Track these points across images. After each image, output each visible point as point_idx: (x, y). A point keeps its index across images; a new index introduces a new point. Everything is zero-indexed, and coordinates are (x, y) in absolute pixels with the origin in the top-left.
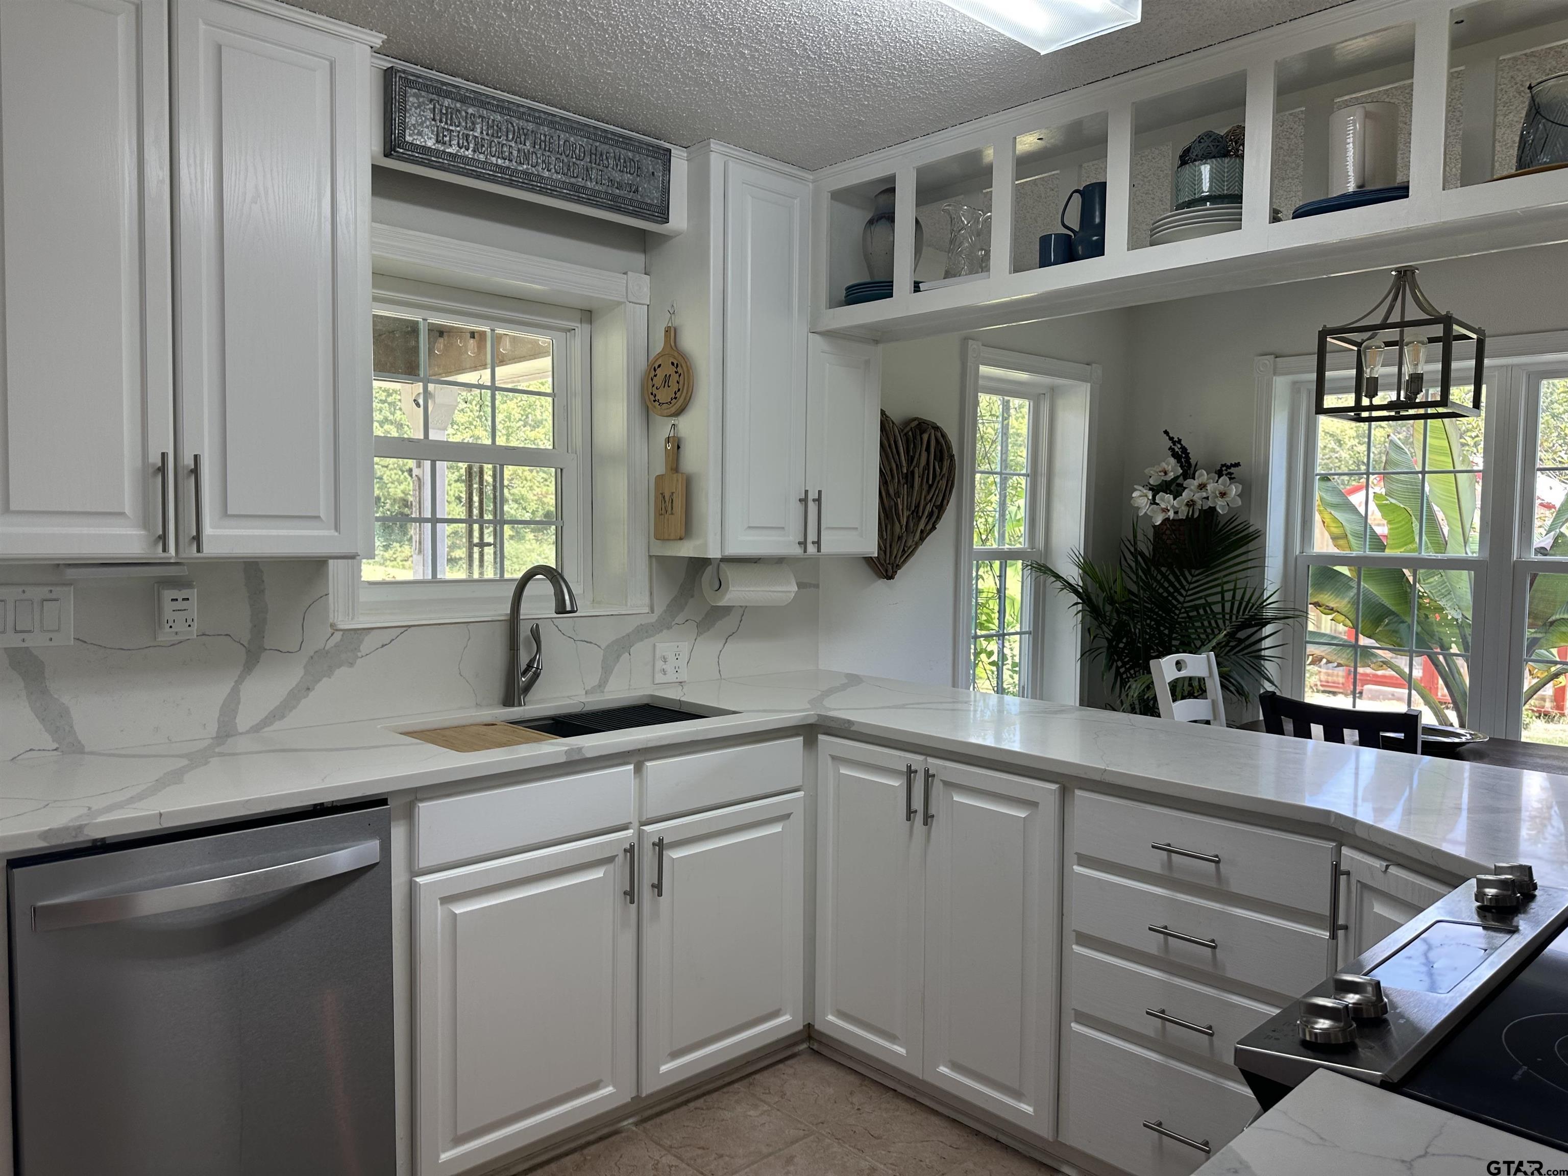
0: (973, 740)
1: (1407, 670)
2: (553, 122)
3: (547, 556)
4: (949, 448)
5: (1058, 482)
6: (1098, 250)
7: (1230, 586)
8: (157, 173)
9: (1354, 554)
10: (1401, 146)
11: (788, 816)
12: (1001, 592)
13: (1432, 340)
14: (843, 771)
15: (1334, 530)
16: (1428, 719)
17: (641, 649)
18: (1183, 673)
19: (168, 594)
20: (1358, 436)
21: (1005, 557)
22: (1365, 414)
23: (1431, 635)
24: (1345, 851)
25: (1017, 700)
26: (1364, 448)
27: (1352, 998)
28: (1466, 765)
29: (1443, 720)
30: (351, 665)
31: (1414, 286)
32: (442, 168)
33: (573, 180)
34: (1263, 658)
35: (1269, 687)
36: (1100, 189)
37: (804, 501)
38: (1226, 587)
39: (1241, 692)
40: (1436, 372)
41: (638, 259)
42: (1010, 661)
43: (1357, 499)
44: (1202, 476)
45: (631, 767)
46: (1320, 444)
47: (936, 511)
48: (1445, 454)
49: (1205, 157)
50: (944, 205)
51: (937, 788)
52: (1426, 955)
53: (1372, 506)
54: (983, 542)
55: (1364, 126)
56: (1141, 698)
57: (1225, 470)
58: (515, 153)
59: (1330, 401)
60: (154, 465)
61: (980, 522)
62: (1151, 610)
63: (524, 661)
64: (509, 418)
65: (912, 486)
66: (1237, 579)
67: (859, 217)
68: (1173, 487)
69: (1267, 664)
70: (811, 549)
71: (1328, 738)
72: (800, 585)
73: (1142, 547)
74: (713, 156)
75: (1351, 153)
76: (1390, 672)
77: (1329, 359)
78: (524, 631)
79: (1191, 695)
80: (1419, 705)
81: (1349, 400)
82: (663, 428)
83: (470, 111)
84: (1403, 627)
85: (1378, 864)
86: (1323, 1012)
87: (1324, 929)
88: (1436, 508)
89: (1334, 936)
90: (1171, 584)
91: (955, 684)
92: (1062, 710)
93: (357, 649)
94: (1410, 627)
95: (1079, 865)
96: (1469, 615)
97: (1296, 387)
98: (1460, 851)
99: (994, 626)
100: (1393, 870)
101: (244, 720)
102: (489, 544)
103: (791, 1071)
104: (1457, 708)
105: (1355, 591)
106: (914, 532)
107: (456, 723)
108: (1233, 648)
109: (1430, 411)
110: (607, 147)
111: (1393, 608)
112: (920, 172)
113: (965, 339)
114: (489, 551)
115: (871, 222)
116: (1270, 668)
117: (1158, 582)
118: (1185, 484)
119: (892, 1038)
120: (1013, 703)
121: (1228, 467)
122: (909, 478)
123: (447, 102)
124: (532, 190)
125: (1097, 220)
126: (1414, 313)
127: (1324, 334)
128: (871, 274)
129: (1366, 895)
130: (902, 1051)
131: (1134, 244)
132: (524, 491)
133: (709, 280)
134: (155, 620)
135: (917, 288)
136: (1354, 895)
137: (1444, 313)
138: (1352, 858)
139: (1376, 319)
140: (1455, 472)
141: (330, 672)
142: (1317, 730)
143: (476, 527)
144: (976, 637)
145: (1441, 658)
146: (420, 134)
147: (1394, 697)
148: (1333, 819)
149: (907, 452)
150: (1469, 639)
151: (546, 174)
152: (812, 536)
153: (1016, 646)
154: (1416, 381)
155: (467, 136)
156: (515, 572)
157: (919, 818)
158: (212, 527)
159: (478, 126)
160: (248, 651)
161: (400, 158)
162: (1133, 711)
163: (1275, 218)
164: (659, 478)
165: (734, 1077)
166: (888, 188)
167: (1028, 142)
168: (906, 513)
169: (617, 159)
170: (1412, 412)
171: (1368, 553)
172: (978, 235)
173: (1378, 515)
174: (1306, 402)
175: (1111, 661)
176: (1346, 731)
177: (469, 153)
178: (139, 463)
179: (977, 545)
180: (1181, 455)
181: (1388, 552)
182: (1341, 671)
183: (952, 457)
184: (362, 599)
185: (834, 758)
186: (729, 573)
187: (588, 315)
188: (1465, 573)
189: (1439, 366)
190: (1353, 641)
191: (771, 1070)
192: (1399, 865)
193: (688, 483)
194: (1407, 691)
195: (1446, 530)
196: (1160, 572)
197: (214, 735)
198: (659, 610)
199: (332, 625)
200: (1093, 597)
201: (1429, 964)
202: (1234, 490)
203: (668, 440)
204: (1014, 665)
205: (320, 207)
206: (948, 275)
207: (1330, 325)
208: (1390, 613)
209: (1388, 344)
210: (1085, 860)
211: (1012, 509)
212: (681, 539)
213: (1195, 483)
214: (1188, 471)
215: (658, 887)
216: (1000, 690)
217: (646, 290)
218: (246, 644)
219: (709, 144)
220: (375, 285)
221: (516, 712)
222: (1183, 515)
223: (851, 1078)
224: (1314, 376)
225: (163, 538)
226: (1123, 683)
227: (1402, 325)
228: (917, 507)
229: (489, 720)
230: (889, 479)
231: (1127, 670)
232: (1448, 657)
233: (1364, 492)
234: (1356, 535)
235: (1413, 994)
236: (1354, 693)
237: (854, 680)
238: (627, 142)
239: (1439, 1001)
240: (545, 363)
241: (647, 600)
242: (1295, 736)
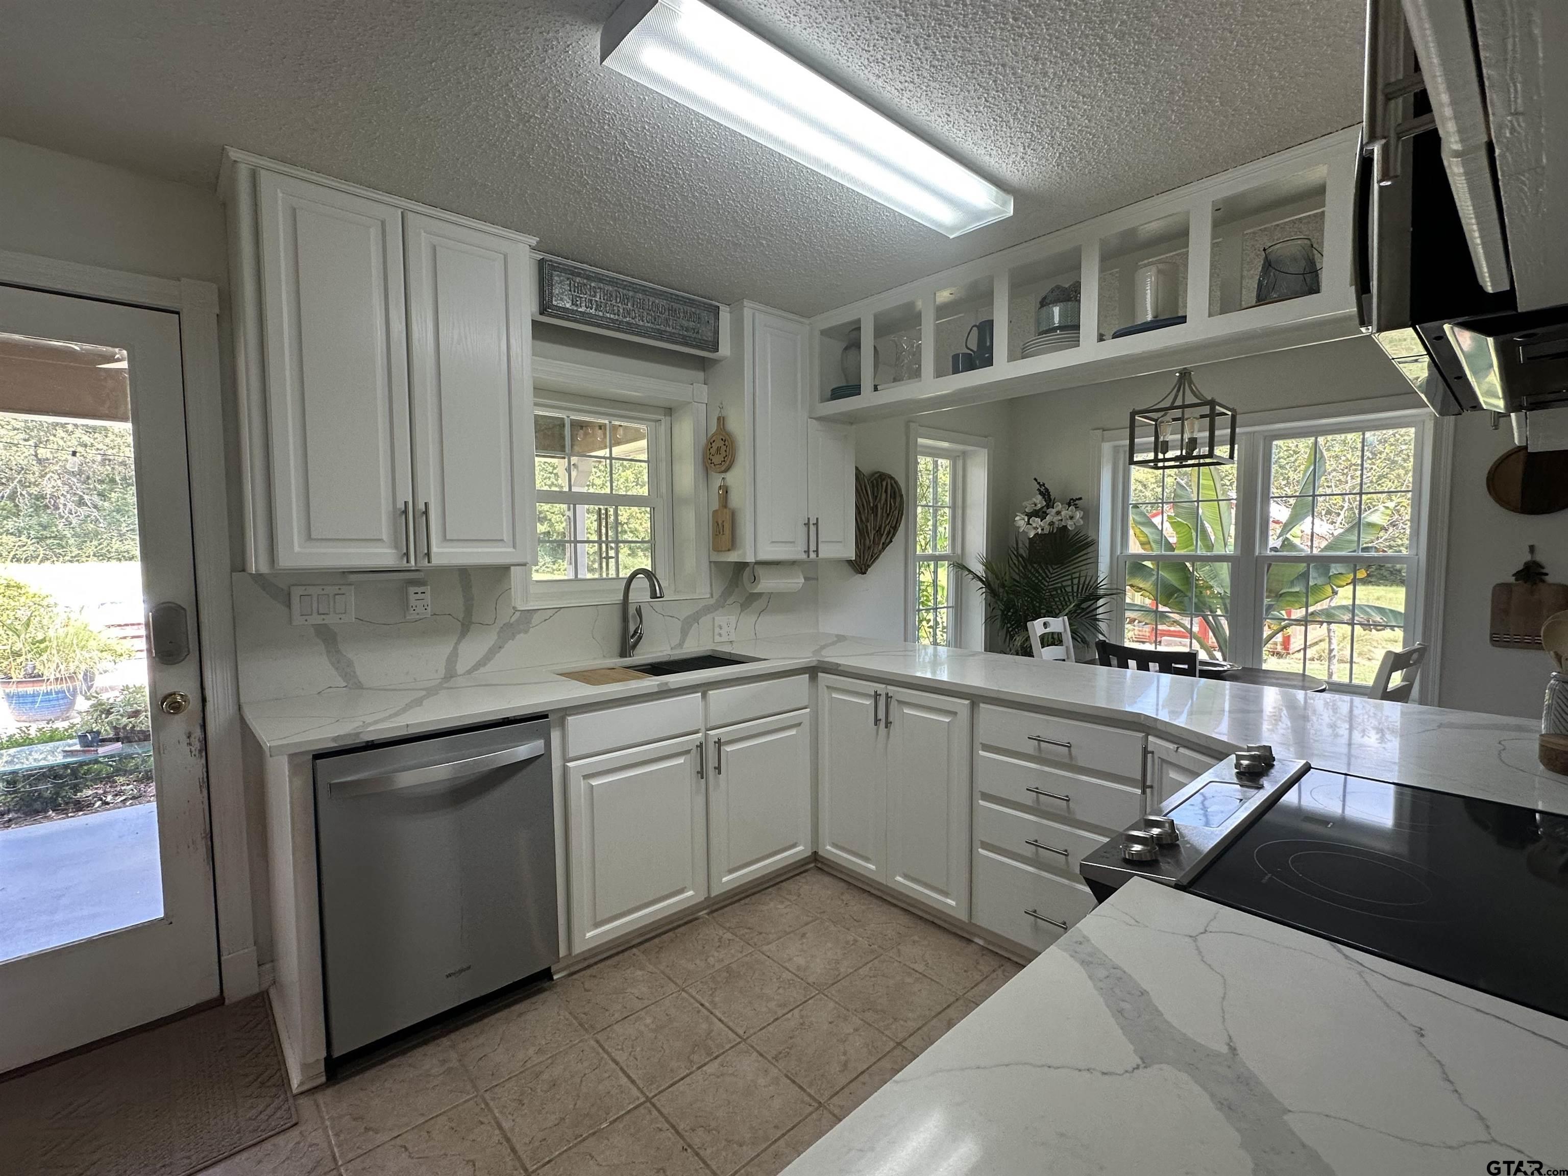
0: (919, 674)
1: (1189, 627)
2: (644, 290)
3: (645, 563)
4: (900, 490)
5: (969, 512)
6: (989, 362)
7: (1077, 575)
8: (398, 327)
9: (1154, 553)
10: (1181, 293)
11: (800, 724)
12: (935, 583)
13: (1202, 417)
14: (834, 695)
15: (1142, 539)
16: (1203, 656)
17: (705, 620)
18: (1048, 630)
19: (412, 590)
20: (1156, 482)
21: (937, 559)
22: (1160, 464)
23: (1204, 604)
24: (1151, 738)
25: (945, 649)
26: (1160, 489)
27: (1156, 831)
28: (1228, 683)
29: (1212, 657)
30: (526, 632)
31: (1191, 383)
32: (576, 321)
33: (658, 327)
34: (1098, 620)
35: (1101, 637)
36: (990, 323)
37: (807, 524)
38: (1074, 576)
39: (1084, 641)
40: (1205, 437)
41: (700, 375)
42: (941, 626)
43: (1157, 521)
44: (1059, 506)
45: (700, 694)
46: (1133, 487)
47: (892, 531)
48: (1211, 490)
49: (1056, 302)
50: (892, 337)
51: (894, 705)
52: (1202, 803)
53: (1167, 525)
54: (924, 550)
55: (1157, 279)
56: (1022, 646)
57: (1072, 502)
58: (621, 311)
59: (1138, 457)
60: (400, 509)
61: (920, 538)
62: (1027, 591)
63: (632, 629)
64: (627, 480)
65: (877, 515)
66: (1080, 571)
67: (837, 346)
68: (1040, 514)
69: (1100, 623)
70: (813, 555)
71: (1140, 668)
72: (805, 579)
73: (1021, 551)
74: (746, 310)
75: (1149, 296)
76: (1178, 628)
77: (1137, 431)
78: (632, 610)
79: (1053, 644)
80: (1196, 646)
81: (1151, 456)
82: (717, 480)
83: (593, 284)
84: (1186, 599)
85: (1172, 746)
86: (1138, 840)
87: (1138, 788)
88: (1207, 525)
89: (1144, 792)
90: (1040, 575)
91: (905, 640)
92: (974, 654)
93: (529, 622)
94: (1191, 599)
95: (983, 750)
96: (1228, 591)
97: (1116, 449)
98: (1224, 738)
99: (931, 604)
100: (1181, 750)
101: (461, 667)
102: (612, 558)
103: (804, 881)
104: (1221, 650)
105: (1155, 577)
106: (879, 544)
107: (590, 668)
108: (1079, 614)
109: (1202, 461)
110: (679, 306)
111: (1180, 587)
112: (876, 317)
113: (908, 423)
114: (612, 562)
115: (846, 349)
116: (1103, 626)
117: (1032, 573)
118: (1048, 511)
119: (867, 859)
120: (943, 651)
121: (1074, 501)
122: (874, 510)
123: (578, 279)
124: (633, 333)
125: (988, 344)
126: (1191, 399)
127: (1133, 414)
128: (847, 381)
129: (1165, 766)
130: (873, 867)
131: (1012, 358)
132: (637, 526)
133: (743, 386)
134: (405, 605)
135: (876, 389)
136: (1156, 766)
137: (1209, 398)
138: (1155, 743)
139: (1167, 404)
140: (1218, 501)
141: (513, 637)
142: (1132, 663)
143: (604, 546)
144: (919, 610)
145: (1210, 618)
146: (562, 299)
147: (1181, 644)
148: (1142, 718)
149: (873, 493)
150: (1228, 606)
151: (641, 323)
152: (813, 547)
153: (945, 616)
154: (1193, 443)
155: (591, 300)
156: (625, 574)
157: (882, 724)
158: (438, 547)
159: (598, 295)
160: (463, 625)
161: (550, 315)
162: (1017, 654)
163: (1101, 338)
164: (715, 512)
165: (768, 885)
166: (856, 327)
167: (944, 296)
168: (873, 532)
169: (685, 312)
170: (1190, 462)
171: (1163, 552)
172: (914, 355)
173: (1171, 530)
174: (1123, 457)
175: (1003, 624)
176: (1150, 664)
177: (593, 311)
178: (391, 508)
179: (919, 551)
180: (1045, 493)
181: (1177, 552)
182: (1147, 629)
183: (901, 496)
184: (532, 592)
185: (828, 687)
186: (760, 571)
187: (669, 411)
188: (1225, 564)
189: (1207, 434)
190: (1155, 608)
191: (791, 881)
192: (1185, 747)
193: (733, 514)
194: (1188, 640)
195: (1213, 538)
196: (1033, 567)
197: (443, 676)
198: (716, 596)
199: (514, 608)
200: (992, 584)
201: (1204, 808)
202: (1078, 515)
203: (720, 487)
204: (944, 628)
205: (500, 347)
206: (895, 380)
207: (1137, 409)
208: (1178, 590)
209: (1174, 420)
210: (986, 748)
211: (941, 529)
212: (729, 550)
213: (1054, 511)
214: (1050, 503)
215: (718, 769)
216: (935, 643)
217: (705, 394)
218: (461, 619)
219: (742, 303)
220: (535, 396)
221: (628, 661)
222: (1046, 531)
223: (842, 884)
224: (1128, 442)
225: (407, 554)
226: (1012, 637)
227: (1183, 407)
228: (880, 528)
229: (612, 666)
230: (861, 510)
231: (1014, 629)
232: (1215, 617)
233: (1160, 516)
234: (1155, 542)
235: (1195, 828)
236: (1155, 642)
237: (841, 638)
238: (692, 302)
239: (1212, 832)
240: (643, 443)
241: (708, 590)
242: (1119, 667)
